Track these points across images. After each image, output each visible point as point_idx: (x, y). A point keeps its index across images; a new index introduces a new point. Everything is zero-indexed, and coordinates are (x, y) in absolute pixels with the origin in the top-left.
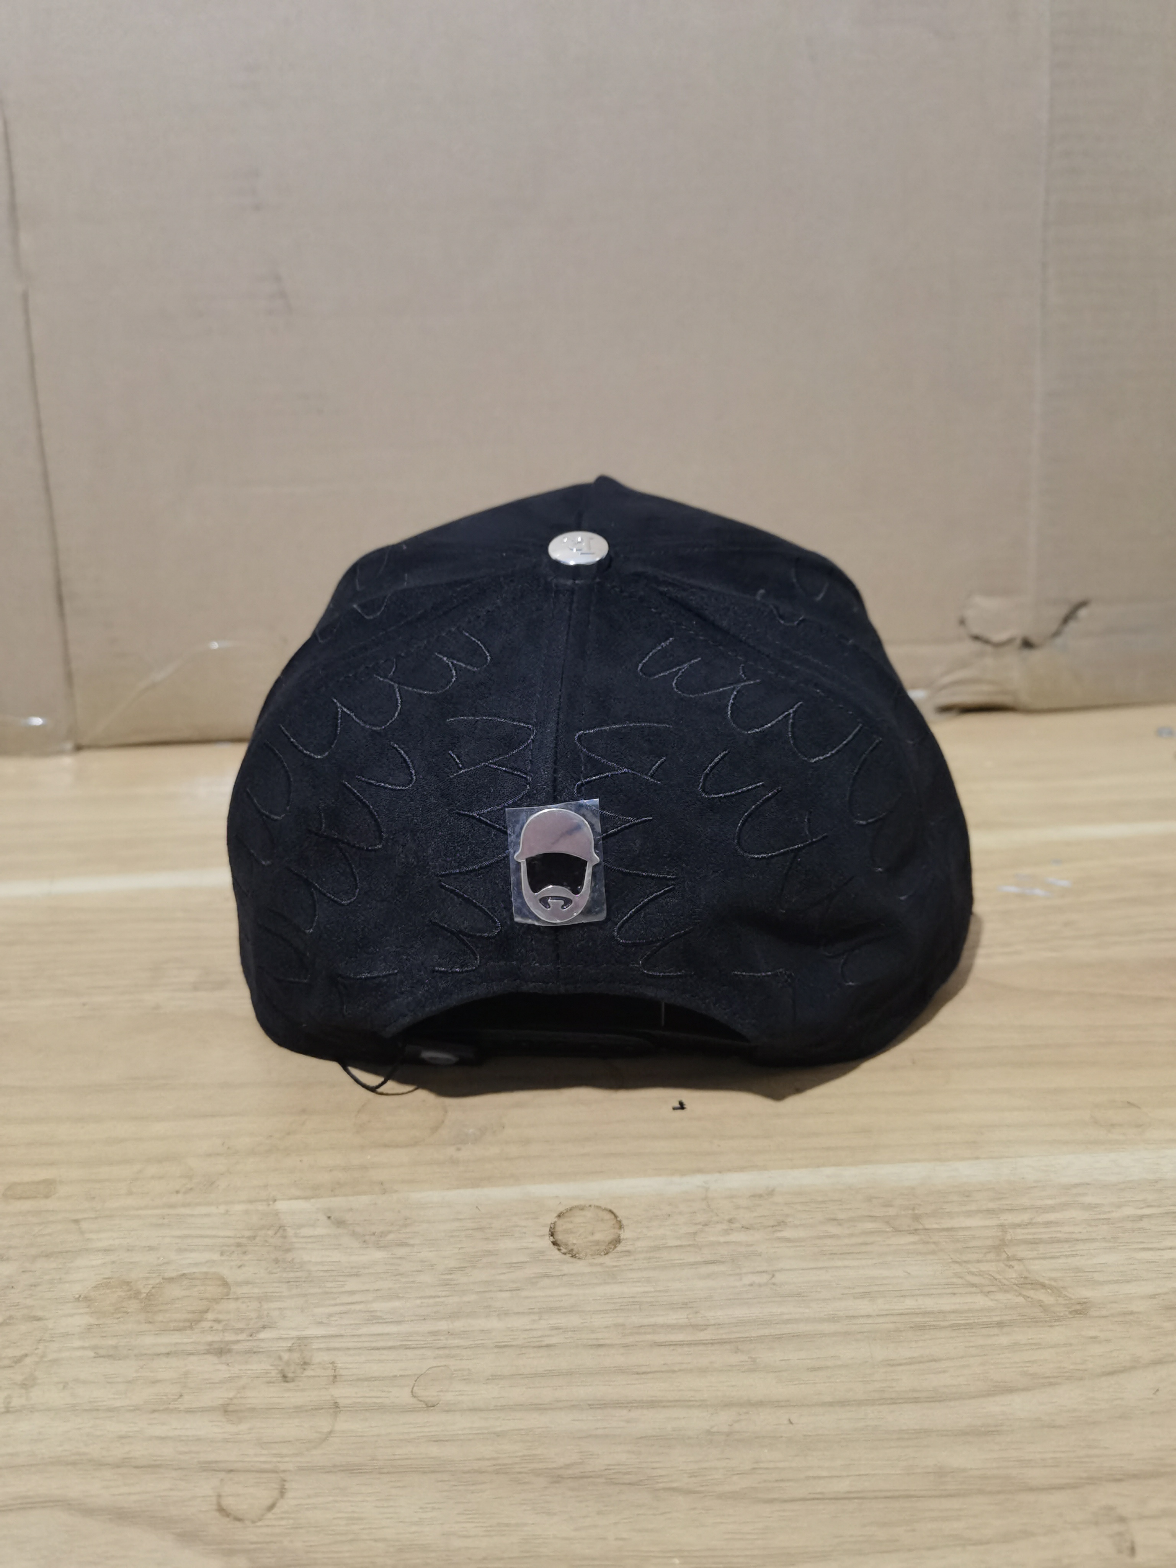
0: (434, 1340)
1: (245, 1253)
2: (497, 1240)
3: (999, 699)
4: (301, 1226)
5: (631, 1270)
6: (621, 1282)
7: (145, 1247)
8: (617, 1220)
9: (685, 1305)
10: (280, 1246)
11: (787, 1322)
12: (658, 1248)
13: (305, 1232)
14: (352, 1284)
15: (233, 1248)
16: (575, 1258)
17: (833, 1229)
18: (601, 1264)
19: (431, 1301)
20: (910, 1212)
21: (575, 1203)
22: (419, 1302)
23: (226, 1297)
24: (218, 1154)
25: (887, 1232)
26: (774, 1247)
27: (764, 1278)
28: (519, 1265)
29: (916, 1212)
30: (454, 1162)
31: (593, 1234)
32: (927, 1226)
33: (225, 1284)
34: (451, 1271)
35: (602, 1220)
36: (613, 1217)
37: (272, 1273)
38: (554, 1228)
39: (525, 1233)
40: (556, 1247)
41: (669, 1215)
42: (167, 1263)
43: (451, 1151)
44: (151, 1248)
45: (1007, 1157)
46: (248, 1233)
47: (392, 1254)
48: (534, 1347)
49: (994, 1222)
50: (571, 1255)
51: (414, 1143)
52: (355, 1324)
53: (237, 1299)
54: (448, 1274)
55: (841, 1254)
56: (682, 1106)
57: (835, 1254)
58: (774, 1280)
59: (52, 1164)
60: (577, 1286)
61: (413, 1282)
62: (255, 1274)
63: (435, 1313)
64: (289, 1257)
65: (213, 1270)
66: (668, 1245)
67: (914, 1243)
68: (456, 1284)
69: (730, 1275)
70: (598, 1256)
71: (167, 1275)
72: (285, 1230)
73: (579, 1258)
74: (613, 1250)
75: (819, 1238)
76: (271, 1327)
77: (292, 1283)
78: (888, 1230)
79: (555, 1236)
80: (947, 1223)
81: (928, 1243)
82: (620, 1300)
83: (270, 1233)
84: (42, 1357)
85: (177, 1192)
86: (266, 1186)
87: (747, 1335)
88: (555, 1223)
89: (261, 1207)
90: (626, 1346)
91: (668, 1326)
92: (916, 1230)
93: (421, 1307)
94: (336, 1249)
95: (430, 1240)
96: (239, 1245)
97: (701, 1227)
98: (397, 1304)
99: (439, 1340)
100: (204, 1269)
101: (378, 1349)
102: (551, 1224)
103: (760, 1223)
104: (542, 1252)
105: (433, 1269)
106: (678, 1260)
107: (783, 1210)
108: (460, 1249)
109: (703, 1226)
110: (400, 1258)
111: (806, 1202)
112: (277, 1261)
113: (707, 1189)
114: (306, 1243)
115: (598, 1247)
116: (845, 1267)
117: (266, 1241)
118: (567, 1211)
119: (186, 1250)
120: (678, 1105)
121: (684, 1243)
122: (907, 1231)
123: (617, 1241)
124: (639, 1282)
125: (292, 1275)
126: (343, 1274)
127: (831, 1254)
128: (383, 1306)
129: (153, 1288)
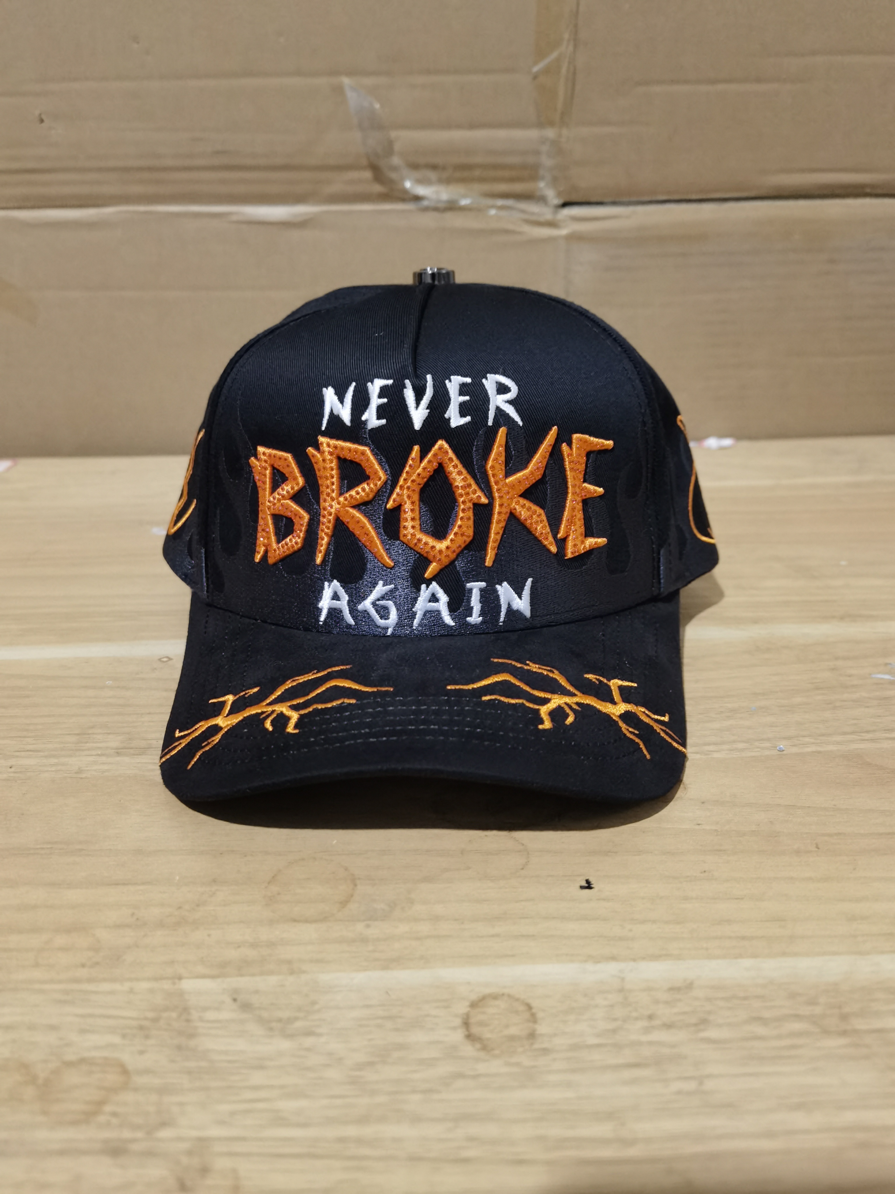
0: (343, 1148)
1: (147, 1037)
2: (409, 1031)
4: (205, 1009)
5: (551, 1071)
6: (540, 1086)
8: (532, 1013)
9: (610, 1116)
10: (183, 1031)
12: (575, 1047)
13: (210, 1015)
14: (257, 1078)
16: (491, 1054)
17: (760, 1030)
21: (487, 991)
22: (326, 1102)
23: (123, 1087)
24: (128, 926)
25: (815, 1034)
29: (843, 1011)
30: (364, 940)
31: (507, 1026)
32: (857, 1027)
33: (125, 1072)
34: (360, 1066)
35: (517, 1012)
36: (526, 1008)
37: (175, 1062)
38: (468, 1019)
39: (437, 1024)
41: (586, 1008)
42: (68, 1045)
43: (360, 927)
44: (52, 1028)
46: (150, 1015)
47: (299, 1045)
50: (487, 1051)
51: (323, 918)
52: (259, 1126)
53: (136, 1090)
55: (771, 1058)
56: (588, 886)
57: (765, 1058)
60: (494, 1089)
64: (192, 1043)
66: (587, 1044)
67: (846, 1047)
70: (515, 1053)
71: (67, 1059)
72: (188, 1013)
73: (495, 1056)
74: (530, 1046)
75: (745, 1039)
78: (816, 1031)
79: (469, 1029)
80: (877, 1024)
82: (540, 1108)
83: (174, 1015)
85: (83, 966)
86: (172, 962)
88: (468, 1014)
89: (167, 985)
92: (845, 1031)
94: (241, 1036)
95: (339, 1029)
96: (141, 1028)
97: (621, 1023)
98: (303, 1103)
99: (348, 1148)
100: (104, 1054)
102: (464, 1014)
105: (341, 1063)
106: (599, 1061)
107: (704, 1006)
110: (307, 1049)
111: (728, 998)
112: (179, 1048)
113: (623, 979)
114: (211, 1028)
115: (513, 1043)
117: (169, 1025)
118: (481, 1000)
119: (87, 1031)
120: (585, 884)
121: (604, 1042)
122: (837, 1032)
124: (560, 1086)
125: (194, 1064)
127: (761, 1058)
128: (288, 1106)
129: (51, 1073)
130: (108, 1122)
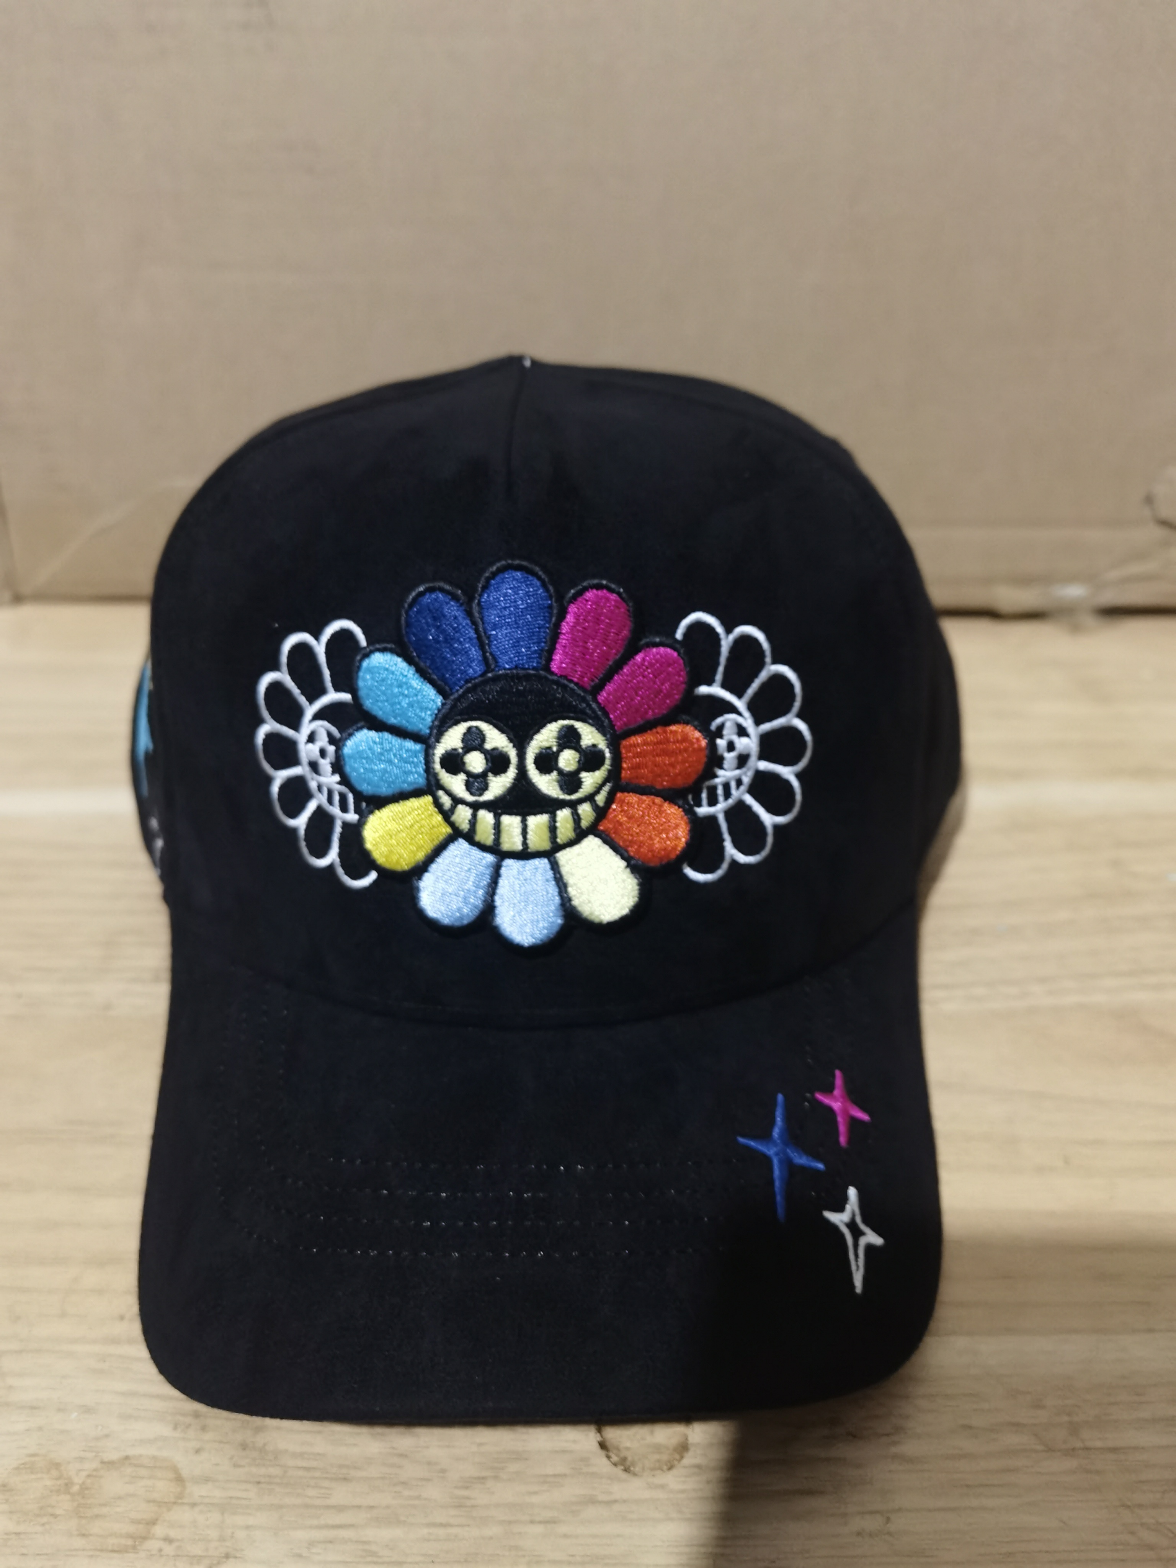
7: (80, 1406)
14: (341, 1494)
15: (189, 1419)
16: (629, 1472)
17: (968, 1445)
18: (662, 1487)
20: (1066, 1418)
22: (425, 1531)
26: (890, 1471)
27: (877, 1523)
28: (556, 1480)
29: (1075, 1419)
31: (652, 1432)
32: (1089, 1444)
33: (179, 1479)
34: (467, 1483)
40: (604, 1451)
42: (107, 1436)
50: (622, 1468)
54: (463, 1488)
58: (889, 1527)
61: (419, 1498)
65: (164, 1454)
67: (1073, 1472)
68: (474, 1506)
69: (832, 1515)
70: (659, 1472)
73: (635, 1474)
74: (679, 1461)
76: (235, 1557)
77: (263, 1485)
82: (687, 1550)
96: (197, 1414)
98: (396, 1533)
100: (152, 1451)
103: (870, 1428)
104: (588, 1458)
108: (480, 1445)
115: (657, 1456)
122: (1063, 1450)
123: (683, 1447)
129: (89, 1476)
130: (160, 1550)
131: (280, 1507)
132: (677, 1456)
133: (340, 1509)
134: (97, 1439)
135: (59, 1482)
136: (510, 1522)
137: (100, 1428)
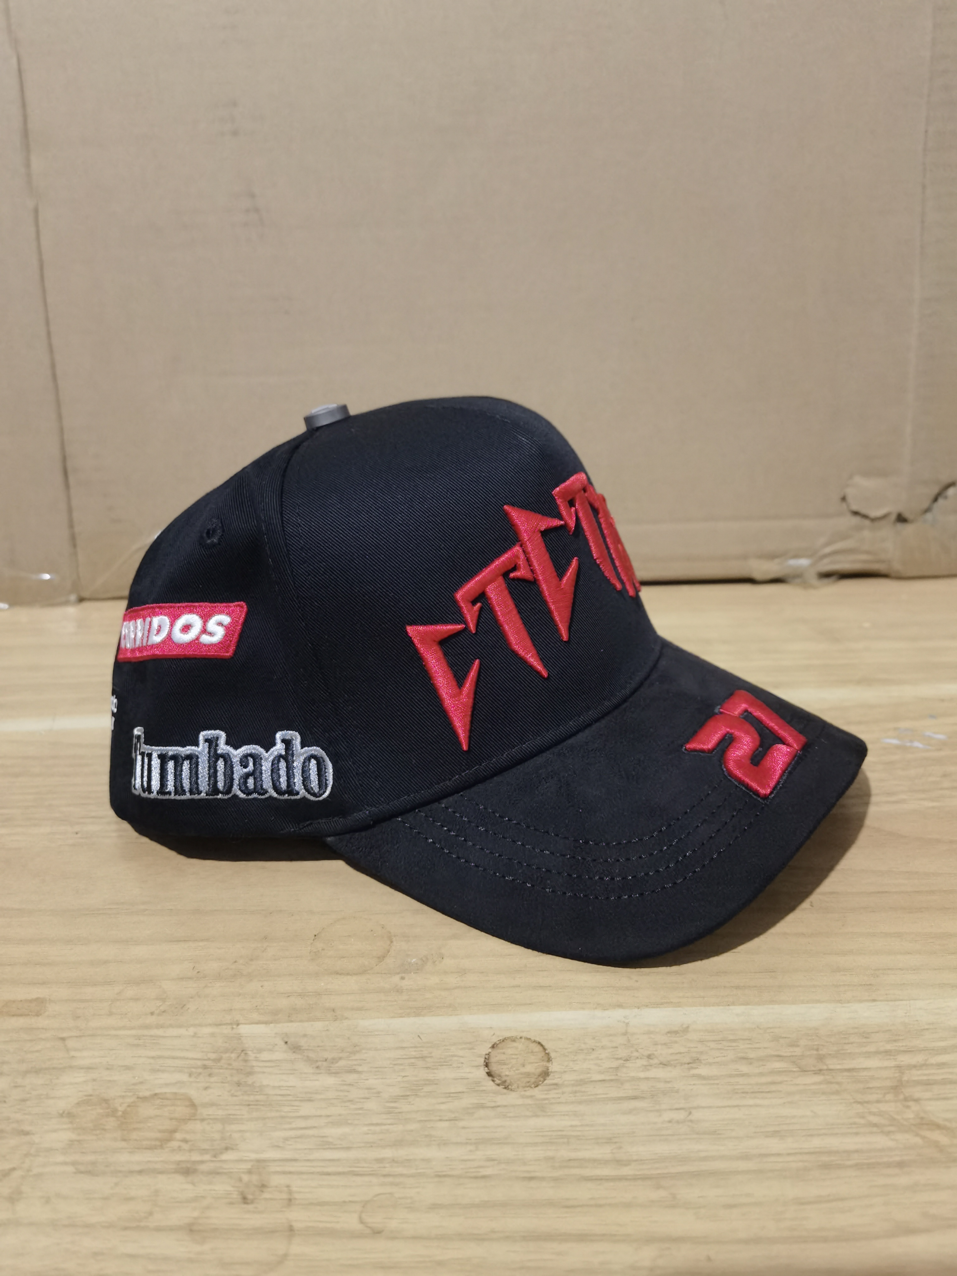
0: (380, 1167)
1: (210, 1075)
2: (437, 1069)
3: (875, 567)
4: (260, 1051)
5: (559, 1103)
6: (550, 1115)
7: (122, 1066)
8: (546, 1053)
9: (609, 1141)
10: (241, 1070)
11: (705, 1159)
12: (582, 1082)
13: (265, 1056)
14: (306, 1109)
15: (200, 1070)
16: (508, 1089)
17: (744, 1068)
18: (531, 1097)
19: (378, 1129)
20: (815, 1052)
21: (508, 1034)
22: (365, 1129)
23: (192, 1118)
24: (190, 978)
25: (794, 1072)
26: (691, 1085)
27: (681, 1115)
28: (458, 1095)
29: (821, 1052)
30: (399, 991)
31: (524, 1066)
32: (831, 1067)
33: (193, 1105)
34: (395, 1099)
35: (532, 1052)
36: (541, 1049)
37: (236, 1096)
38: (488, 1060)
39: (462, 1063)
40: (491, 1078)
41: (593, 1049)
42: (141, 1083)
43: (395, 980)
44: (128, 1068)
45: (902, 1000)
46: (213, 1056)
47: (342, 1081)
48: (471, 1178)
49: (892, 1063)
50: (504, 1087)
51: (363, 971)
52: (309, 1149)
53: (203, 1120)
54: (392, 1102)
55: (753, 1092)
57: (747, 1093)
58: (691, 1117)
59: (44, 983)
60: (510, 1117)
61: (361, 1109)
62: (220, 1096)
63: (381, 1140)
64: (250, 1080)
65: (182, 1091)
66: (592, 1079)
67: (820, 1083)
68: (400, 1113)
69: (651, 1111)
70: (529, 1088)
71: (141, 1094)
72: (246, 1054)
73: (511, 1090)
74: (543, 1082)
75: (731, 1076)
76: (233, 1149)
77: (252, 1107)
78: (795, 1069)
79: (490, 1068)
80: (849, 1064)
81: (831, 1083)
82: (549, 1133)
83: (233, 1056)
84: (29, 1170)
85: (152, 1014)
86: (231, 1010)
87: (666, 1171)
88: (488, 1054)
89: (226, 1030)
90: (556, 1179)
91: (595, 1161)
92: (821, 1070)
93: (368, 1134)
94: (291, 1074)
95: (377, 1068)
96: (205, 1067)
97: (622, 1062)
98: (346, 1130)
99: (385, 1167)
100: (174, 1090)
101: (328, 1174)
102: (486, 1055)
103: (676, 1060)
104: (478, 1083)
105: (379, 1096)
106: (603, 1094)
107: (697, 1047)
108: (404, 1077)
109: (624, 1061)
110: (350, 1085)
111: (719, 1041)
112: (239, 1084)
113: (627, 1024)
114: (266, 1067)
115: (528, 1080)
116: (757, 1106)
117: (230, 1064)
118: (500, 1042)
119: (158, 1070)
121: (607, 1078)
122: (813, 1071)
123: (545, 1074)
124: (567, 1115)
125: (252, 1098)
126: (299, 1099)
127: (743, 1093)
128: (334, 1132)
129: (129, 1106)
130: (180, 1147)
131: (264, 1119)
132: (542, 1079)
133: (306, 1118)
134: (134, 1084)
135: (107, 1111)
136: (425, 1121)
137: (137, 1078)
